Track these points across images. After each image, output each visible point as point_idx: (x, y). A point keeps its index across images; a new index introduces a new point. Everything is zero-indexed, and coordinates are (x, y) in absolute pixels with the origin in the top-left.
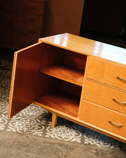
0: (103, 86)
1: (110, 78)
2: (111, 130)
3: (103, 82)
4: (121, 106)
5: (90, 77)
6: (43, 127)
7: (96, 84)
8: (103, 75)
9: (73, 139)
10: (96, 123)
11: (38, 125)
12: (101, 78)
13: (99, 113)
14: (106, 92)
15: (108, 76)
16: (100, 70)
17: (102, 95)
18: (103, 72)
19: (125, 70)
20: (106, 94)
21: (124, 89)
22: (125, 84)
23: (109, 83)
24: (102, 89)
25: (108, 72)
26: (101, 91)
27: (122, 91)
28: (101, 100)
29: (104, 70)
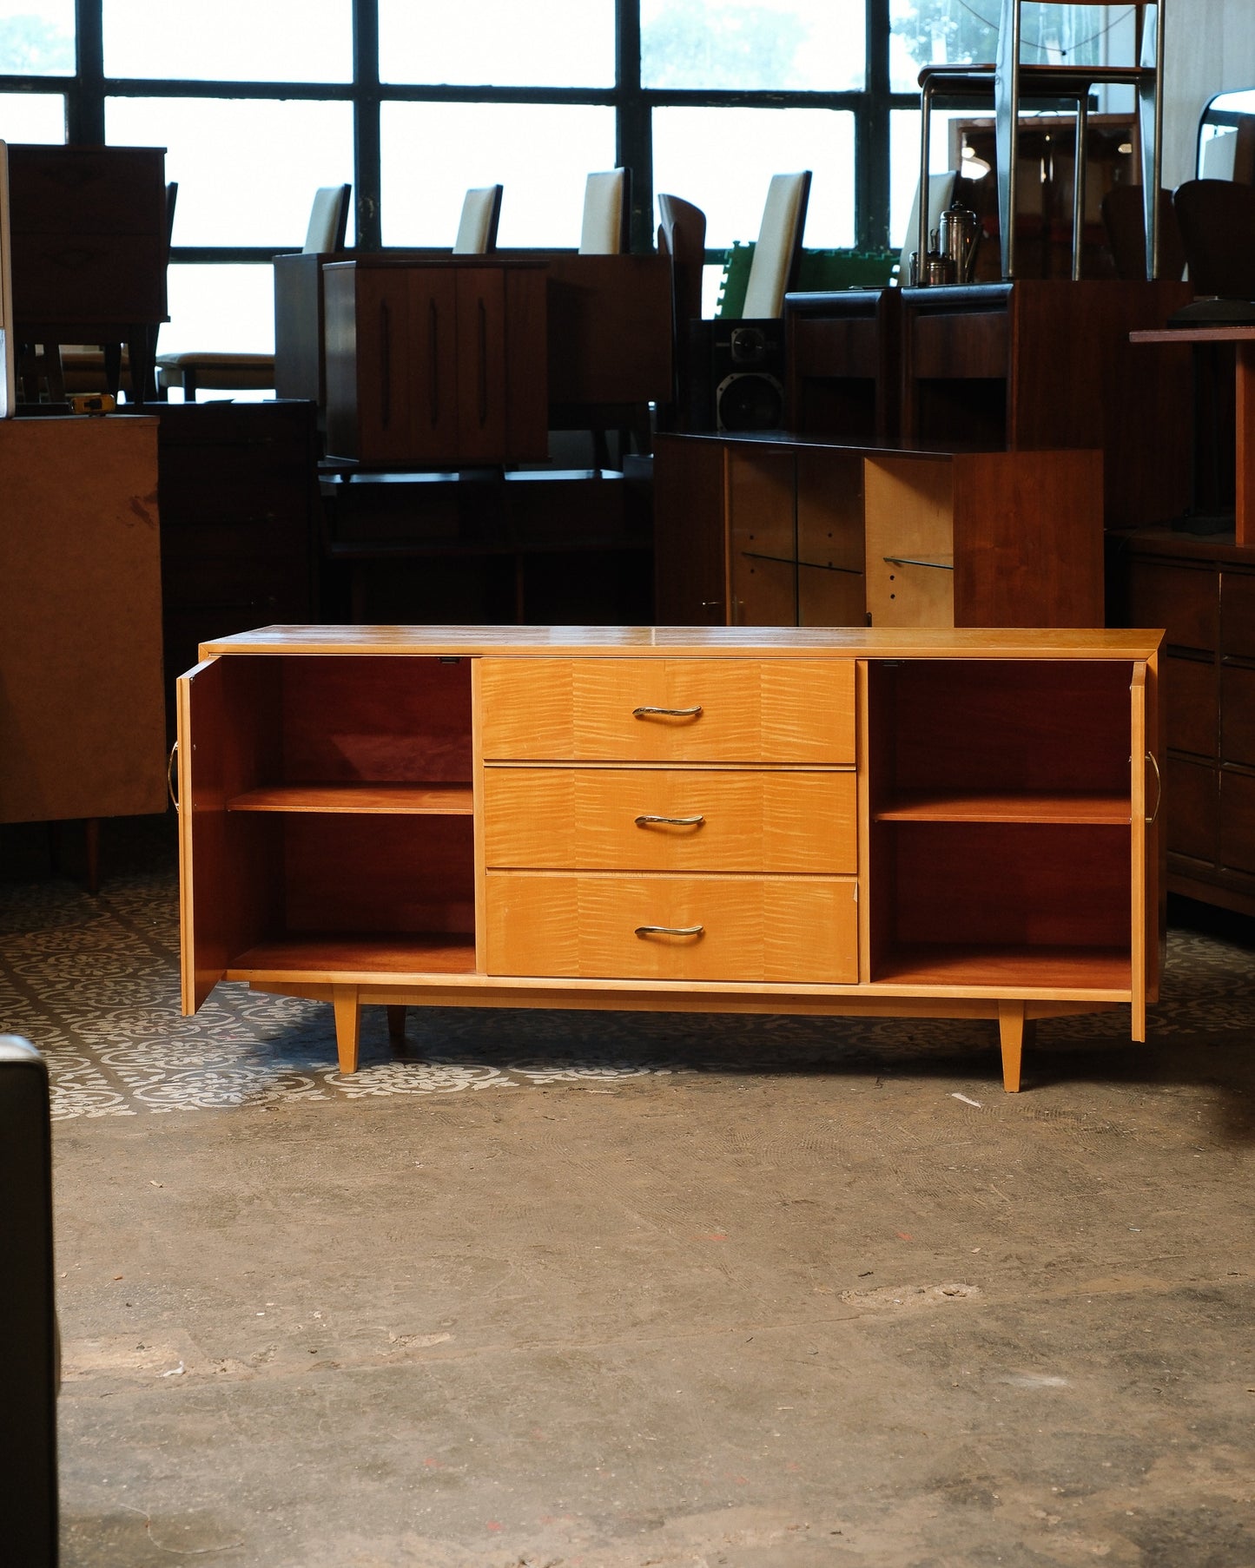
0: (578, 775)
1: (606, 725)
2: (655, 968)
3: (577, 755)
4: (680, 842)
5: (504, 752)
7: (540, 778)
8: (566, 723)
9: (475, 1084)
10: (574, 962)
12: (564, 741)
13: (584, 908)
14: (595, 799)
15: (594, 721)
16: (550, 701)
17: (578, 820)
18: (566, 710)
19: (667, 669)
20: (597, 809)
21: (678, 755)
22: (677, 735)
23: (604, 752)
24: (573, 794)
25: (589, 703)
26: (573, 800)
27: (671, 772)
28: (577, 846)
29: (566, 700)
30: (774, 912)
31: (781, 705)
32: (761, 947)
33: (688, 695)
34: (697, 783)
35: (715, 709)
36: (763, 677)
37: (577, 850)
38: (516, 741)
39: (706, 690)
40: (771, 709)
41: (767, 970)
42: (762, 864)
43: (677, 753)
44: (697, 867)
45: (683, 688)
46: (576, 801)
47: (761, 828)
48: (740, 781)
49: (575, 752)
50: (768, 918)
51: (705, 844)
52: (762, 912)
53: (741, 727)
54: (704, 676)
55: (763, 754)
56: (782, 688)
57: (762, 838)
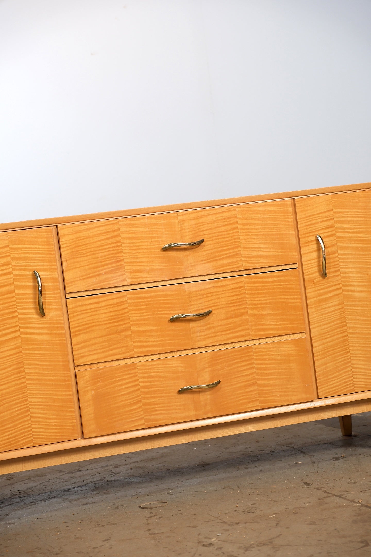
3: (128, 281)
5: (81, 286)
8: (119, 261)
10: (141, 420)
12: (119, 274)
14: (142, 309)
15: (137, 258)
16: (106, 249)
17: (132, 325)
18: (119, 253)
20: (144, 316)
21: (193, 272)
23: (145, 278)
24: (127, 308)
25: (133, 246)
26: (128, 312)
28: (134, 342)
29: (117, 246)
30: (261, 364)
31: (251, 232)
32: (255, 387)
33: (194, 234)
35: (211, 240)
37: (134, 344)
38: (87, 278)
39: (204, 229)
40: (245, 235)
41: (261, 402)
42: (250, 335)
43: (192, 270)
45: (190, 229)
46: (130, 312)
47: (247, 312)
49: (127, 279)
50: (257, 369)
51: (214, 327)
52: (254, 365)
53: (229, 249)
54: (201, 220)
55: (244, 264)
56: (250, 221)
57: (248, 319)
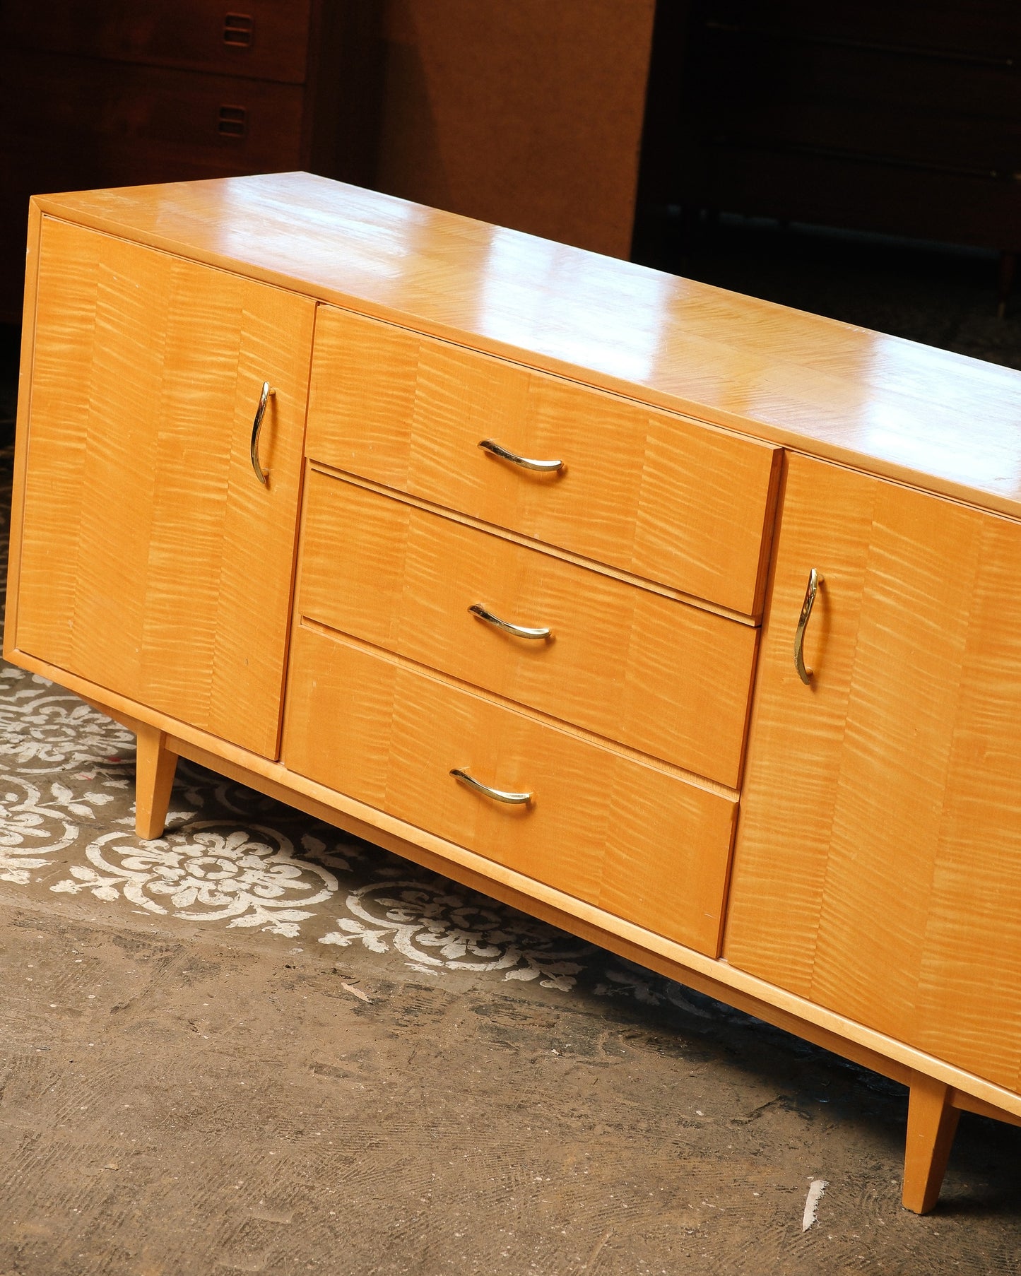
0: (413, 516)
1: (447, 453)
2: (471, 834)
3: (411, 486)
4: (521, 659)
5: (329, 454)
6: (72, 832)
7: (371, 506)
8: (405, 434)
9: (255, 912)
10: (381, 788)
11: (41, 821)
12: (398, 461)
13: (401, 715)
14: (430, 559)
15: (435, 442)
16: (387, 395)
17: (406, 583)
18: (405, 415)
19: (531, 390)
20: (430, 574)
21: (529, 527)
22: (530, 496)
23: (443, 494)
24: (405, 542)
25: (432, 413)
26: (404, 551)
27: (524, 549)
28: (402, 622)
29: (407, 400)
32: (601, 853)
34: (552, 576)
35: (583, 472)
36: (649, 439)
37: (401, 626)
38: (343, 443)
40: (655, 494)
41: (603, 892)
43: (529, 523)
44: (539, 704)
45: (548, 426)
46: (408, 554)
47: (624, 674)
48: (605, 593)
49: (409, 482)
50: (613, 814)
51: (551, 673)
52: (609, 802)
53: (613, 510)
55: (634, 560)
56: (672, 464)
57: (622, 690)
